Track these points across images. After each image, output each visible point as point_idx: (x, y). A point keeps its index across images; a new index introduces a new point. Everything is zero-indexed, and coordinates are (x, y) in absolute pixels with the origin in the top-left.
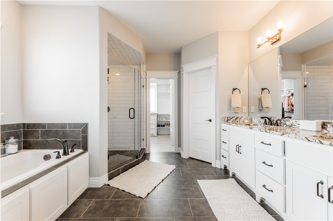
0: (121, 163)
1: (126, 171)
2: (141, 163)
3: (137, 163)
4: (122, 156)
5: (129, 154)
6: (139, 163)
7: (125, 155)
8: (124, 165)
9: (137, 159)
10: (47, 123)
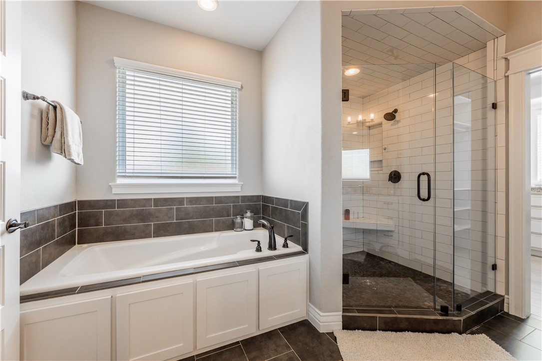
0: (400, 304)
1: (396, 331)
2: (455, 335)
3: (440, 327)
4: (419, 287)
5: (441, 290)
6: (449, 332)
7: (428, 290)
8: (392, 312)
9: (441, 315)
10: (275, 197)
